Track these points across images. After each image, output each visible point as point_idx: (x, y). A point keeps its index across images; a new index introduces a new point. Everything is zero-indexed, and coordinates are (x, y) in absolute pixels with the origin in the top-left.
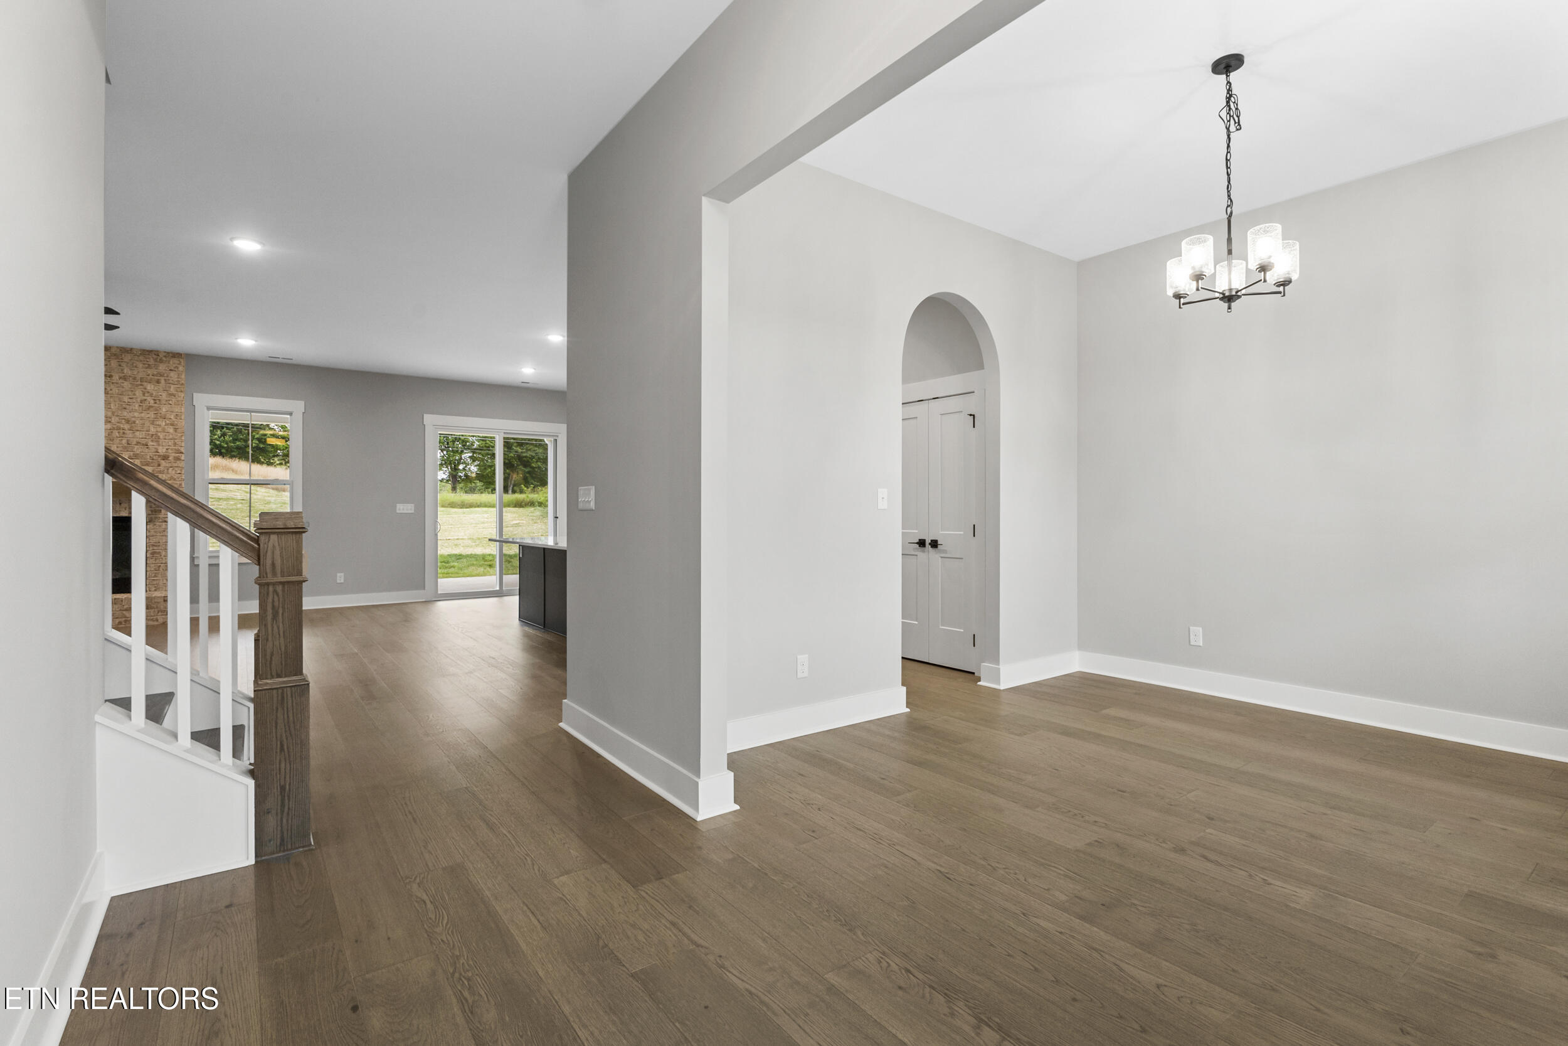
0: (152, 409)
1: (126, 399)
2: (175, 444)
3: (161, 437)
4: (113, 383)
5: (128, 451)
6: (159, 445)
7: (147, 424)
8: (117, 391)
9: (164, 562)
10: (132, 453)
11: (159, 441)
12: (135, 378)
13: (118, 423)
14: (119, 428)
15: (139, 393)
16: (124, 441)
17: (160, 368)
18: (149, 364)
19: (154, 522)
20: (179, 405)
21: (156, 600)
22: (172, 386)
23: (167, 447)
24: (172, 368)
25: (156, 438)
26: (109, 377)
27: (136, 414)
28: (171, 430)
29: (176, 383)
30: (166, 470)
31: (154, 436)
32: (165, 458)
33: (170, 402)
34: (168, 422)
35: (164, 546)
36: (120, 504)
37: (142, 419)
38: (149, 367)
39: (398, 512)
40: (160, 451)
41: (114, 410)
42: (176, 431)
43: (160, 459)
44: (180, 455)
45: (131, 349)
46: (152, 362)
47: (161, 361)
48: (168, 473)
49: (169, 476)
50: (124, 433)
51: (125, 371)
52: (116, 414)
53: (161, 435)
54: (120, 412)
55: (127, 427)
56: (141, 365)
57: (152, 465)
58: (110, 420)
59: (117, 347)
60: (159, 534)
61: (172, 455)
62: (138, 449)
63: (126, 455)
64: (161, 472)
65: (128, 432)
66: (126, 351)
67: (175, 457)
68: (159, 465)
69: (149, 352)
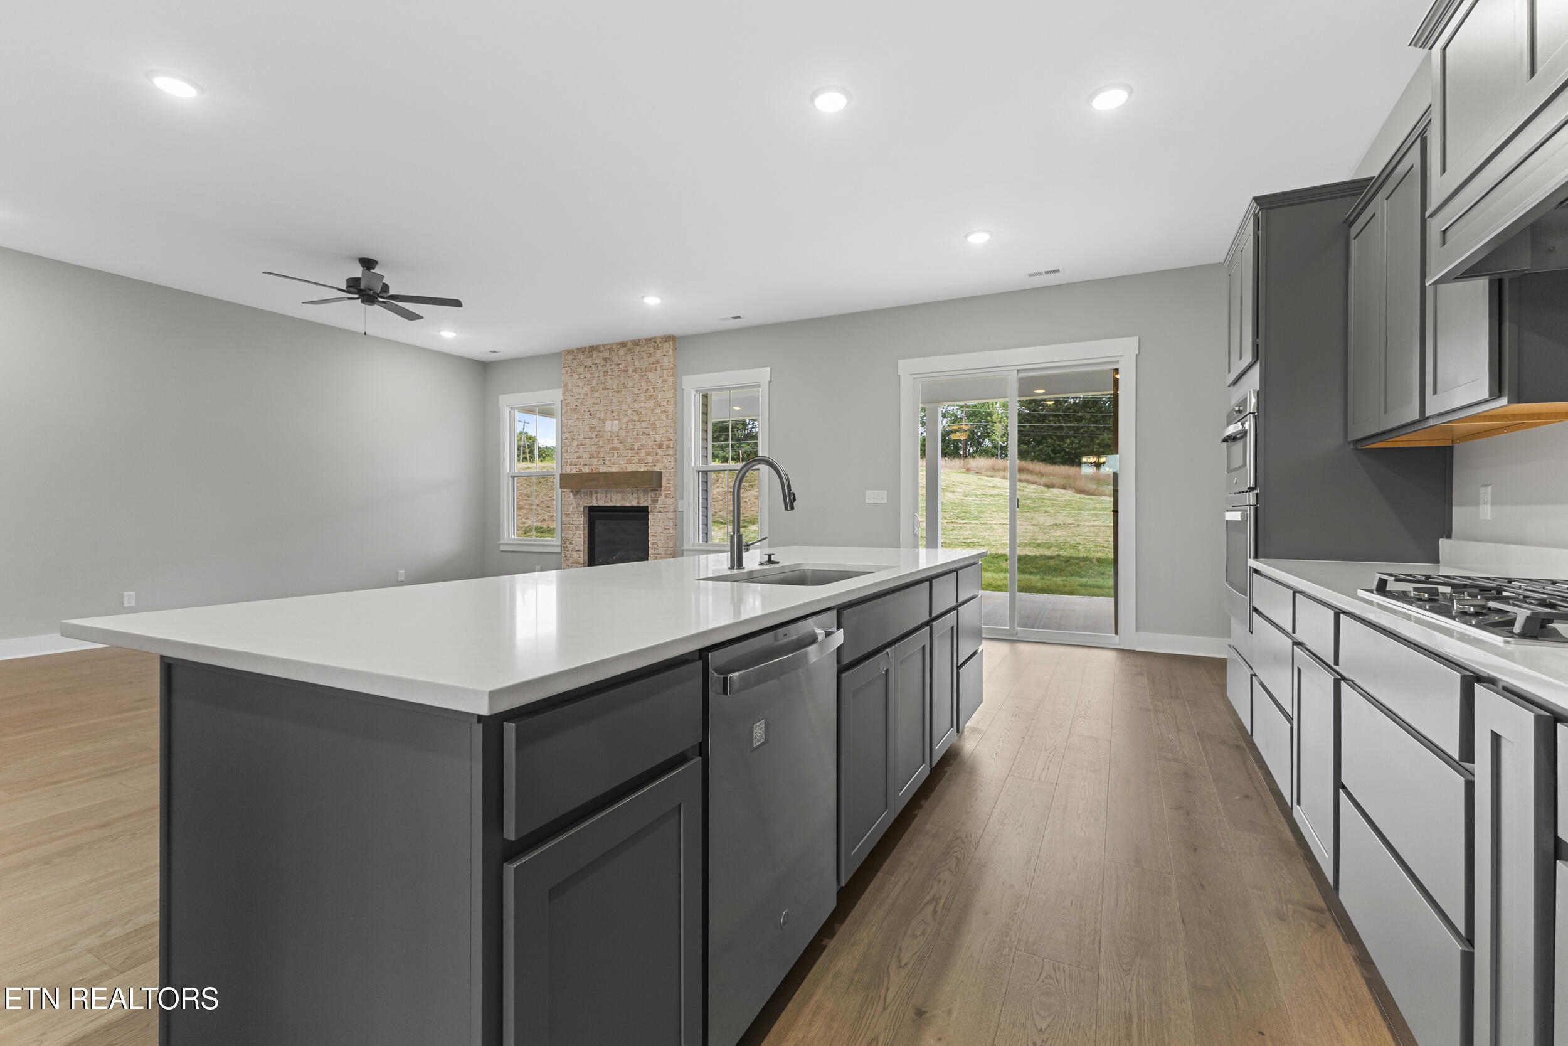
0: (651, 398)
1: (636, 391)
2: (667, 431)
3: (658, 426)
4: (628, 377)
5: (637, 442)
6: (656, 434)
7: (649, 413)
8: (631, 384)
9: (660, 553)
10: (640, 443)
11: (656, 430)
12: (641, 369)
13: (632, 415)
14: (632, 420)
15: (644, 383)
16: (635, 433)
17: (657, 355)
18: (650, 353)
19: (654, 512)
20: (669, 390)
22: (665, 372)
23: (662, 435)
24: (665, 353)
25: (653, 426)
26: (626, 372)
27: (642, 405)
28: (665, 418)
29: (668, 368)
30: (661, 459)
32: (660, 446)
33: (664, 389)
34: (662, 409)
35: (660, 537)
36: (632, 494)
37: (646, 409)
38: (650, 355)
39: (867, 501)
41: (629, 403)
42: (667, 418)
43: (657, 447)
44: (670, 442)
45: (639, 340)
46: (652, 349)
47: (658, 348)
48: (663, 462)
49: (663, 464)
50: (635, 425)
51: (636, 363)
52: (630, 407)
53: (658, 424)
54: (633, 405)
55: (636, 418)
56: (645, 355)
57: (652, 454)
58: (626, 413)
59: (631, 341)
60: (656, 525)
61: (665, 444)
62: (643, 439)
63: (636, 446)
64: (658, 461)
65: (637, 423)
66: (636, 343)
67: (667, 445)
68: (657, 454)
69: (651, 340)
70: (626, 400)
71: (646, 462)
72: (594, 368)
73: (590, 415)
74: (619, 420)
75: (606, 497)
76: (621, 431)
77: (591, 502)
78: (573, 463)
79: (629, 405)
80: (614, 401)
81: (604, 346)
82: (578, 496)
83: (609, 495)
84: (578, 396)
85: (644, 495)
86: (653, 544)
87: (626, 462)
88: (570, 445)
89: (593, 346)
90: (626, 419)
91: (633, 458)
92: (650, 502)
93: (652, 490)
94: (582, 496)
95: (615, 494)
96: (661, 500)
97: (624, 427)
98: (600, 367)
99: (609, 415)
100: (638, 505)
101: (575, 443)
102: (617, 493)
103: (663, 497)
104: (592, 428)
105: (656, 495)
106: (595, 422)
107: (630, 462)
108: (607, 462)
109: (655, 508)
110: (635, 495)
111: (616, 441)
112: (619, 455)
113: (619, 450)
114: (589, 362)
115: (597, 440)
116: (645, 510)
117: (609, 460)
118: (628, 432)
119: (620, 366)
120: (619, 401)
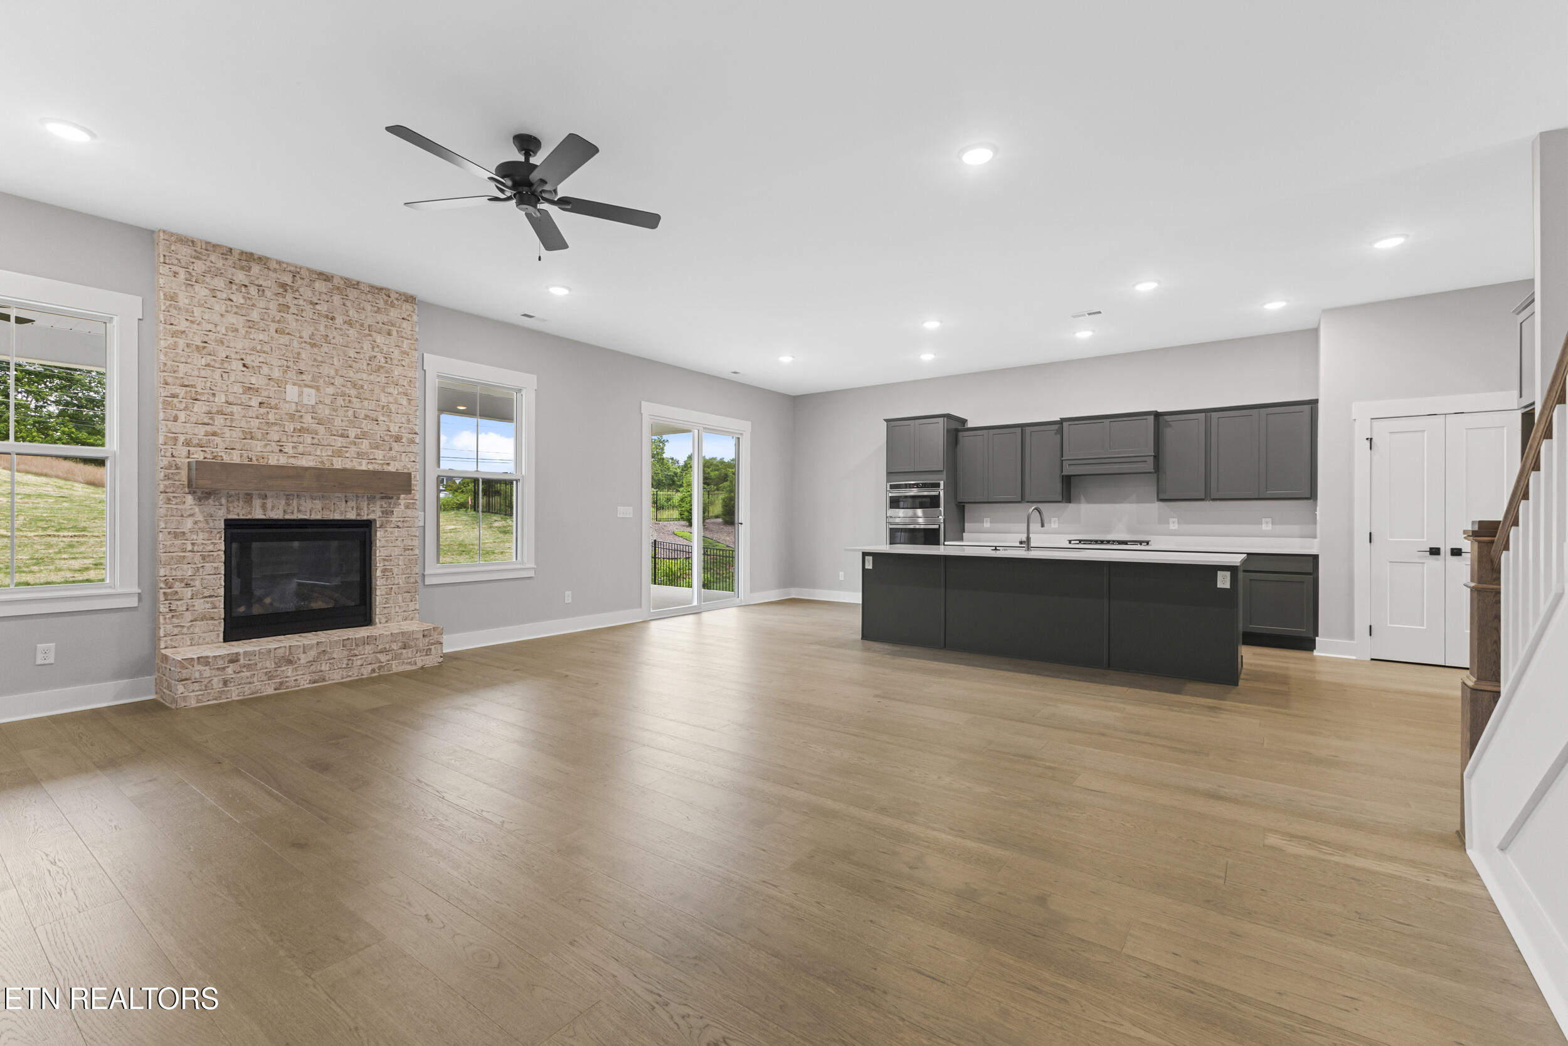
0: (382, 371)
1: (352, 353)
2: (409, 421)
3: (393, 410)
4: (336, 328)
5: (354, 427)
6: (390, 422)
7: (377, 391)
8: (341, 340)
9: (396, 582)
10: (359, 430)
11: (391, 416)
12: (362, 325)
13: (343, 386)
14: (343, 395)
15: (367, 346)
16: (350, 413)
17: (392, 314)
18: (378, 308)
19: (386, 527)
20: (412, 367)
21: (415, 636)
22: (405, 341)
23: (401, 425)
24: (405, 317)
25: (389, 410)
26: (332, 320)
27: (364, 376)
28: (405, 402)
29: (410, 337)
30: (398, 456)
31: (385, 408)
32: (398, 439)
33: (403, 363)
34: (401, 390)
35: (396, 561)
36: (346, 501)
37: (371, 383)
38: (378, 311)
39: (619, 516)
40: (391, 429)
41: (337, 368)
42: (410, 404)
43: (391, 440)
44: (414, 436)
45: (358, 283)
46: (381, 304)
47: (392, 305)
48: (401, 461)
50: (350, 401)
51: (350, 313)
52: (340, 373)
53: (393, 407)
54: (345, 371)
55: (353, 392)
56: (368, 307)
57: (383, 448)
58: (333, 381)
59: (341, 278)
60: (390, 544)
61: (406, 437)
62: (366, 425)
63: (352, 433)
64: (394, 459)
65: (354, 400)
66: (355, 285)
67: (408, 439)
68: (391, 449)
69: (377, 290)
70: (332, 362)
71: (371, 457)
72: (253, 290)
73: (244, 365)
74: (318, 389)
75: (288, 505)
76: (321, 406)
77: (250, 513)
78: (195, 442)
79: (336, 371)
80: (303, 356)
81: (279, 263)
82: (211, 501)
83: (295, 502)
84: (210, 327)
85: (368, 504)
86: (384, 571)
87: (330, 453)
88: (186, 409)
89: (252, 254)
90: (331, 390)
91: (344, 449)
92: (379, 514)
93: (382, 498)
94: (223, 501)
95: (309, 502)
96: (399, 511)
97: (328, 401)
98: (268, 293)
99: (292, 375)
100: (359, 518)
101: (199, 408)
102: (312, 498)
103: (402, 507)
104: (249, 389)
105: (390, 503)
106: (256, 380)
107: (338, 453)
108: (288, 449)
109: (387, 522)
110: (352, 504)
111: (308, 418)
112: (316, 441)
113: (316, 434)
114: (240, 277)
115: (262, 411)
116: (368, 525)
117: (293, 447)
118: (336, 410)
119: (318, 307)
120: (315, 360)
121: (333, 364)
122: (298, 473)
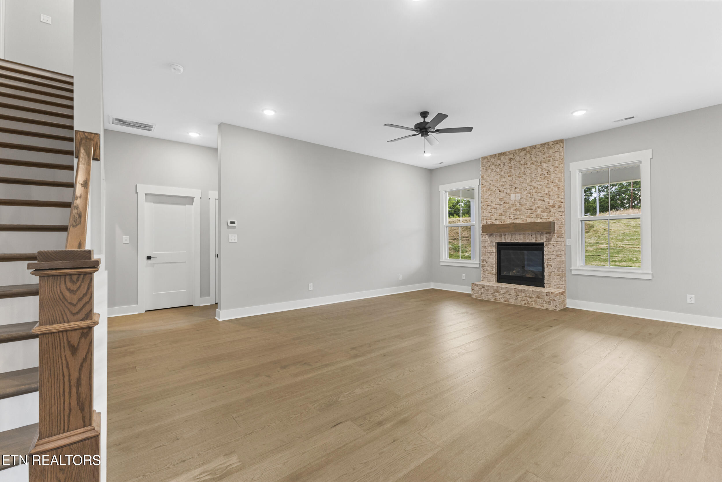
0: (546, 178)
1: (533, 175)
2: (558, 197)
3: (551, 194)
4: (527, 168)
5: (535, 205)
6: (550, 199)
7: (544, 187)
8: (529, 172)
9: (553, 271)
10: (537, 206)
11: (550, 197)
12: (537, 162)
13: (530, 189)
14: (530, 193)
15: (539, 170)
16: (533, 200)
17: (550, 152)
18: (544, 152)
19: (548, 246)
20: (560, 172)
21: (542, 294)
22: (556, 162)
23: (554, 200)
24: (557, 151)
25: (548, 195)
26: (526, 165)
27: (538, 183)
28: (556, 189)
29: (559, 159)
30: (554, 214)
31: (548, 194)
32: (553, 207)
33: (556, 172)
34: (554, 184)
35: (553, 261)
36: (531, 235)
37: (541, 185)
38: (544, 153)
40: (550, 203)
42: (559, 190)
43: (550, 207)
44: (561, 204)
45: (536, 146)
46: (546, 150)
47: (550, 148)
48: (555, 216)
49: (555, 217)
50: (533, 195)
51: (533, 159)
52: (529, 185)
53: (551, 193)
54: (531, 183)
55: (534, 191)
56: (540, 154)
57: (546, 212)
58: (526, 188)
59: (529, 147)
60: (550, 253)
61: (557, 205)
62: (539, 203)
63: (534, 207)
64: (551, 216)
65: (534, 194)
66: (533, 147)
67: (558, 206)
68: (550, 212)
69: (543, 145)
70: (526, 181)
71: (542, 216)
72: (502, 165)
73: (500, 191)
74: (521, 193)
75: (512, 237)
76: (522, 199)
77: (501, 240)
78: (488, 218)
79: (528, 184)
80: (517, 182)
81: (509, 152)
82: (492, 237)
83: (514, 236)
84: (491, 182)
85: (540, 236)
86: (548, 265)
87: (526, 217)
88: (486, 209)
89: (501, 153)
90: (526, 192)
91: (531, 214)
92: (545, 240)
93: (546, 233)
94: (495, 236)
95: (518, 236)
96: (554, 239)
97: (525, 197)
98: (506, 164)
99: (513, 190)
100: (536, 242)
101: (489, 208)
102: (520, 235)
103: (556, 237)
104: (501, 199)
105: (550, 235)
106: (503, 195)
107: (529, 216)
108: (512, 217)
109: (549, 243)
110: (533, 236)
111: (518, 205)
112: (521, 213)
113: (521, 210)
114: (499, 162)
115: (505, 205)
116: (542, 244)
117: (514, 216)
118: (527, 200)
119: (521, 162)
120: (520, 182)
121: (526, 182)
122: (515, 225)
